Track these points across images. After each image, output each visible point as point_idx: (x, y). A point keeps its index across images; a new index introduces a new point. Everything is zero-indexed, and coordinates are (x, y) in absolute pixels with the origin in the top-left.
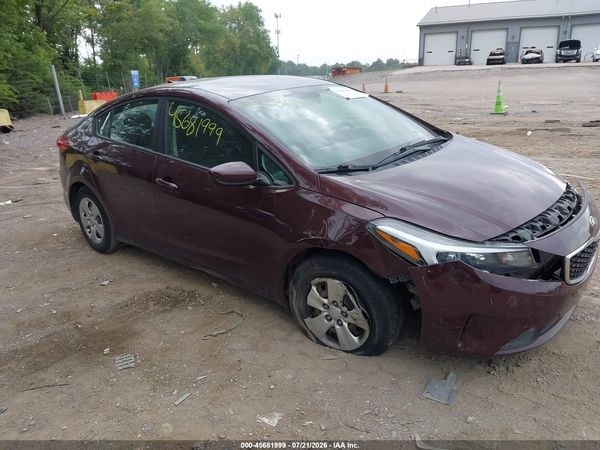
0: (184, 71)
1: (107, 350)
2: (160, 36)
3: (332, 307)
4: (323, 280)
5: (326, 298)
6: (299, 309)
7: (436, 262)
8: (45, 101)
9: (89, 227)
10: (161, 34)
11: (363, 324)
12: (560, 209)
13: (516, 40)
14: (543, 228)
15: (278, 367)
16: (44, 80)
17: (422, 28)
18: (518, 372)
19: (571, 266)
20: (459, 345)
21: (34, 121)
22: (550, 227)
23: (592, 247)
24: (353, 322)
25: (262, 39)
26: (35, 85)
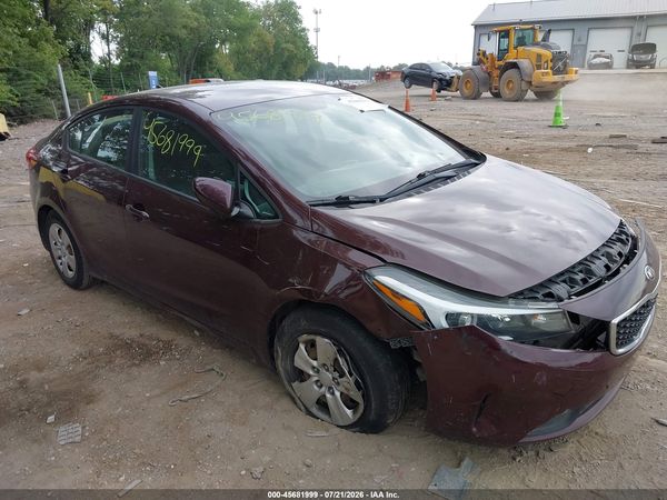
0: (210, 73)
1: (51, 419)
2: (183, 33)
3: (323, 371)
4: (312, 337)
5: (316, 359)
6: (286, 371)
7: (445, 325)
8: (50, 105)
9: (60, 258)
10: (184, 31)
11: (357, 395)
12: (608, 256)
13: (583, 42)
14: (584, 281)
15: (254, 445)
16: (50, 81)
17: (477, 27)
18: (551, 458)
19: (618, 332)
20: (474, 429)
21: (36, 127)
22: (593, 281)
23: (647, 306)
24: (345, 392)
25: (299, 38)
26: (40, 87)
